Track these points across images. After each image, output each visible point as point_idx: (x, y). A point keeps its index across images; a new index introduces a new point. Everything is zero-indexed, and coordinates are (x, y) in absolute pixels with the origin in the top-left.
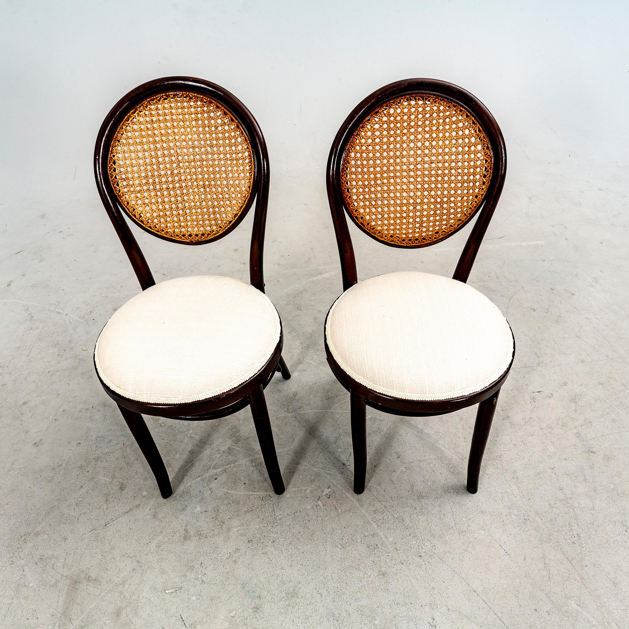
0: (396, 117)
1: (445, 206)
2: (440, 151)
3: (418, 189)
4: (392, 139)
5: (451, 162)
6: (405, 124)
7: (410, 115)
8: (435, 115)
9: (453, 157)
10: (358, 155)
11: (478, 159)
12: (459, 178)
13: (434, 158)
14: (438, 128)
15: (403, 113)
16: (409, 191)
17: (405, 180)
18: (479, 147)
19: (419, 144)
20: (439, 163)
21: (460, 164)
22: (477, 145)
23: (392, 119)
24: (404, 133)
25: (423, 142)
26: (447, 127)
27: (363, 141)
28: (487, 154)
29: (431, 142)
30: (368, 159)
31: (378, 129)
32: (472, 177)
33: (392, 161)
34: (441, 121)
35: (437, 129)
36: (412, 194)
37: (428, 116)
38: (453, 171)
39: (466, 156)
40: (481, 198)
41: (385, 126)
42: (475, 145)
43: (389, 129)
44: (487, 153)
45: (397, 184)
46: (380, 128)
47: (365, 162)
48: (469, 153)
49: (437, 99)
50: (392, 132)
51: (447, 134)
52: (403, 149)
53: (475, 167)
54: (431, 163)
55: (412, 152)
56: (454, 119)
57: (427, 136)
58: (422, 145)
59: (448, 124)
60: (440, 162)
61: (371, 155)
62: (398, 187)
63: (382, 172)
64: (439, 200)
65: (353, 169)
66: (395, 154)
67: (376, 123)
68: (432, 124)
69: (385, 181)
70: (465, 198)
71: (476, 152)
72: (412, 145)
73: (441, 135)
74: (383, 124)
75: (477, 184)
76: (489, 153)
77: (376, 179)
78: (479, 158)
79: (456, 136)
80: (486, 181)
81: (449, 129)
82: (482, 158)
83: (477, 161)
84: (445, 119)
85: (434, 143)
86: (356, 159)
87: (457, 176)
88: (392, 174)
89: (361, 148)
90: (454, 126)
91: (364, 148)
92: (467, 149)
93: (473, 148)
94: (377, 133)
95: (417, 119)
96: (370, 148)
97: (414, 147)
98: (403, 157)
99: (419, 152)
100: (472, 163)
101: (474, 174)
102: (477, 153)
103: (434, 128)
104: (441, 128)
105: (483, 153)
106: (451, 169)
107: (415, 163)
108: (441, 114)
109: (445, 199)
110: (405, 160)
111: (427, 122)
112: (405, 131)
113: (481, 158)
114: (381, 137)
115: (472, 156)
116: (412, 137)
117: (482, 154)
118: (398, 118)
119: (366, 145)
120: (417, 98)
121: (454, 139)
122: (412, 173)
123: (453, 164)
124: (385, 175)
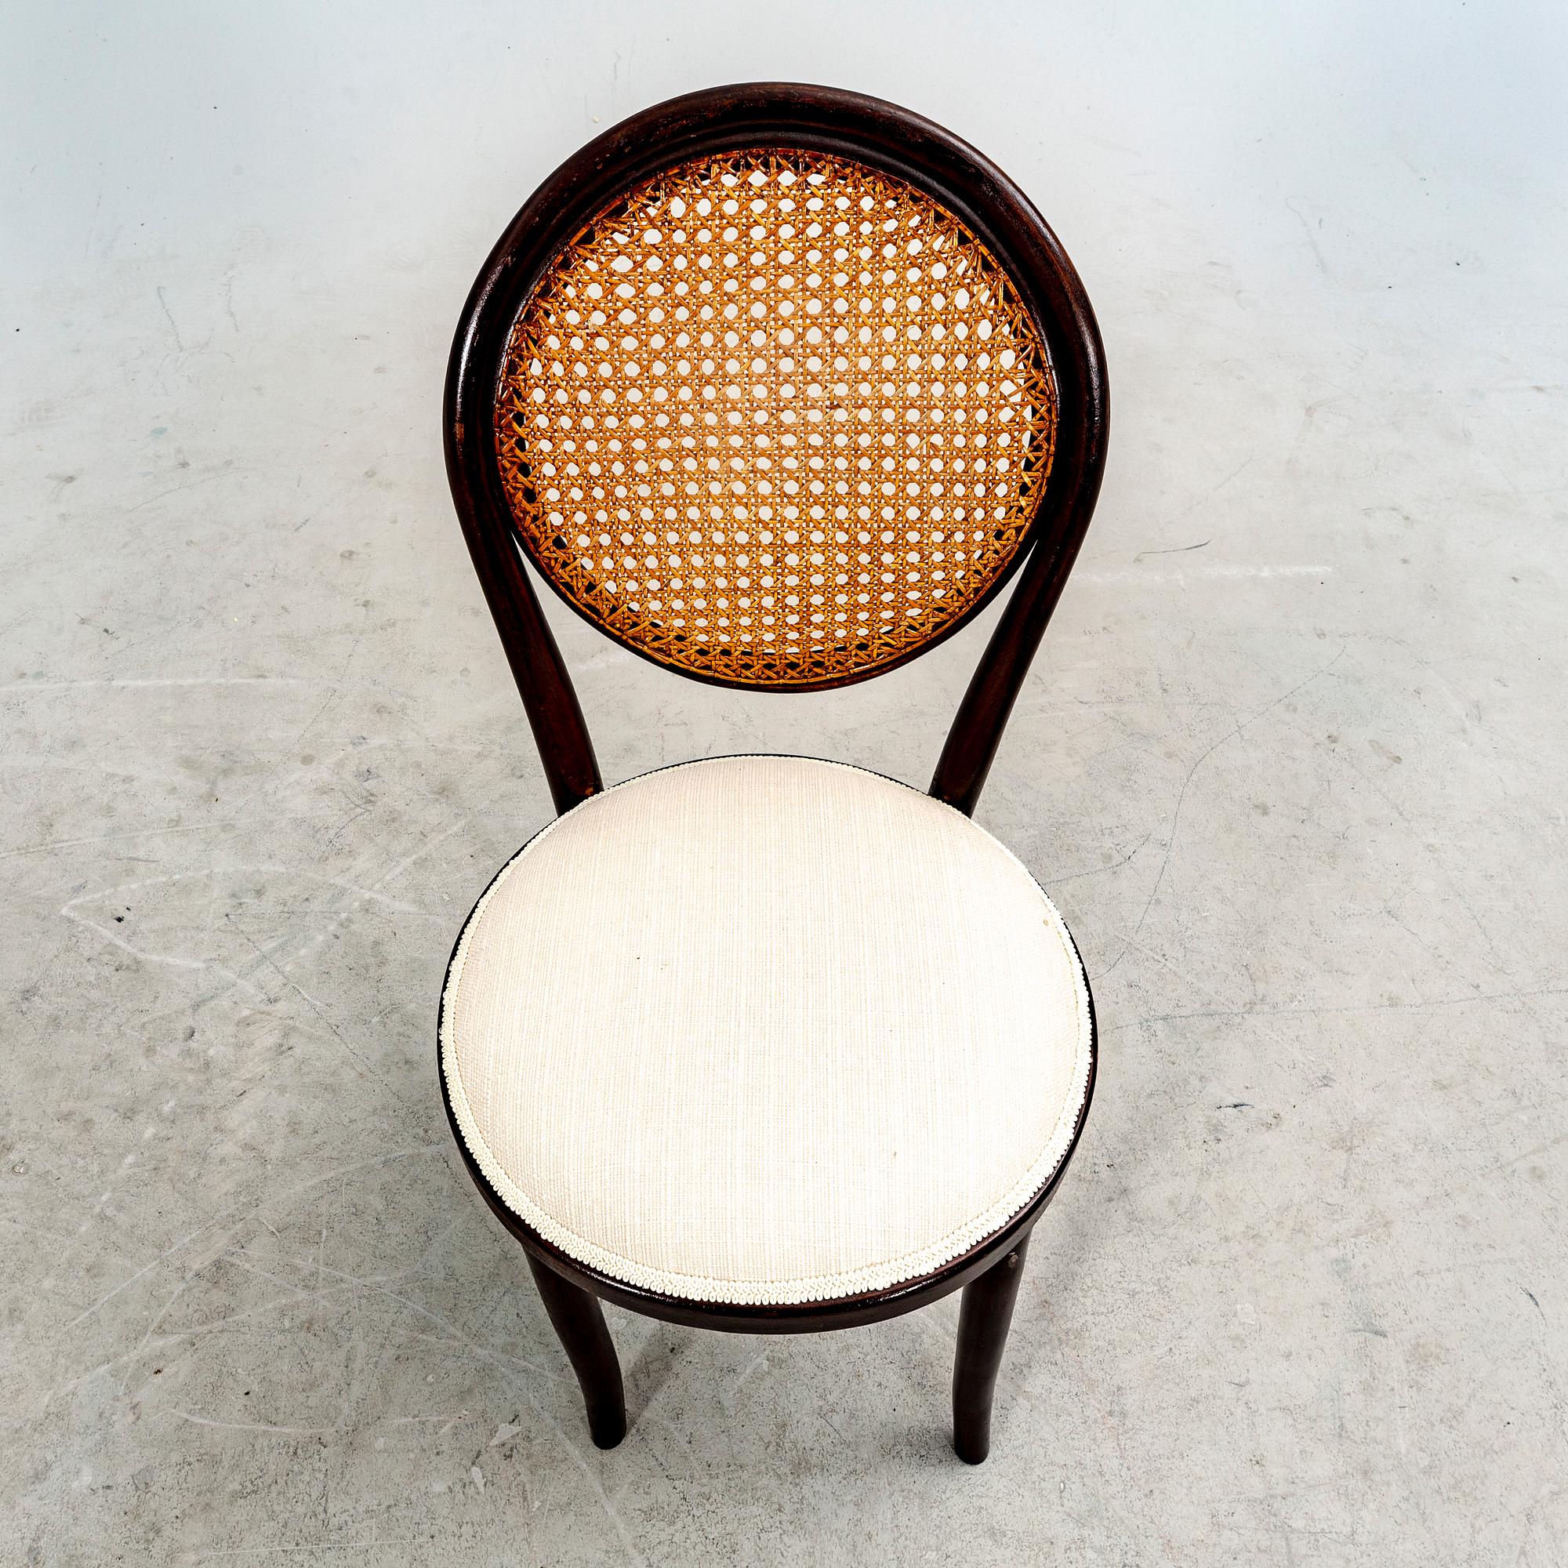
0: (696, 231)
1: (888, 558)
2: (865, 364)
3: (786, 495)
4: (682, 314)
5: (905, 408)
6: (731, 260)
7: (749, 228)
8: (842, 229)
9: (913, 390)
10: (558, 369)
11: (1002, 402)
12: (937, 465)
13: (841, 390)
14: (854, 278)
15: (722, 217)
16: (752, 501)
17: (737, 464)
18: (1007, 359)
19: (786, 337)
20: (860, 407)
21: (937, 416)
22: (999, 352)
23: (679, 237)
24: (726, 294)
25: (800, 330)
26: (889, 277)
27: (572, 318)
28: (1034, 386)
29: (828, 329)
30: (596, 386)
31: (625, 276)
32: (980, 466)
33: (685, 394)
34: (865, 253)
35: (849, 283)
36: (766, 513)
37: (814, 230)
38: (913, 440)
39: (960, 389)
40: (1013, 539)
41: (654, 264)
42: (993, 349)
43: (668, 277)
44: (1036, 384)
45: (710, 476)
46: (634, 270)
47: (584, 397)
48: (970, 376)
49: (848, 171)
50: (681, 289)
51: (889, 305)
52: (726, 354)
53: (992, 431)
54: (833, 407)
55: (759, 366)
56: (914, 247)
57: (814, 307)
58: (796, 341)
59: (891, 265)
60: (864, 405)
61: (605, 370)
62: (715, 488)
63: (651, 434)
64: (864, 538)
65: (542, 421)
66: (696, 368)
67: (619, 253)
68: (832, 264)
69: (666, 465)
70: (959, 537)
71: (994, 377)
72: (758, 339)
73: (866, 305)
74: (647, 256)
75: (1001, 490)
76: (1041, 384)
77: (628, 457)
78: (1005, 398)
79: (922, 312)
80: (1034, 483)
81: (897, 284)
82: (1017, 398)
83: (1000, 407)
84: (882, 245)
85: (841, 336)
86: (550, 385)
87: (929, 457)
88: (689, 442)
89: (565, 346)
90: (914, 275)
91: (577, 344)
92: (961, 362)
93: (983, 361)
94: (625, 291)
95: (776, 243)
96: (602, 344)
97: (766, 347)
98: (728, 380)
99: (787, 365)
100: (981, 416)
101: (989, 455)
102: (1000, 381)
103: (841, 280)
104: (865, 278)
105: (1022, 382)
106: (906, 433)
107: (774, 404)
108: (866, 228)
109: (888, 537)
110: (733, 392)
111: (814, 256)
112: (731, 286)
113: (1012, 400)
114: (641, 304)
115: (982, 389)
116: (758, 310)
117: (1018, 385)
118: (704, 236)
119: (583, 333)
120: (772, 159)
121: (913, 322)
122: (762, 441)
123: (913, 416)
124: (664, 443)
